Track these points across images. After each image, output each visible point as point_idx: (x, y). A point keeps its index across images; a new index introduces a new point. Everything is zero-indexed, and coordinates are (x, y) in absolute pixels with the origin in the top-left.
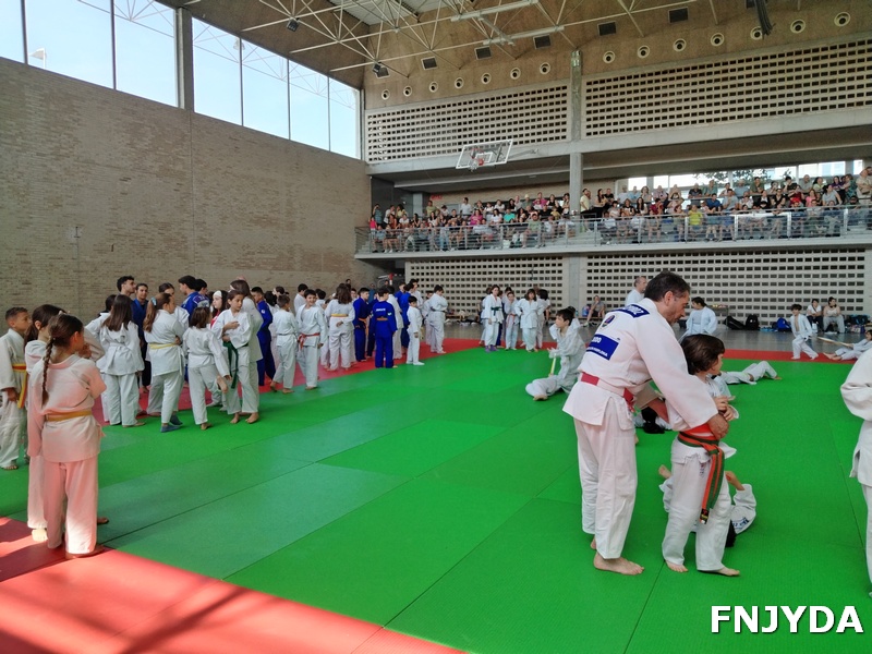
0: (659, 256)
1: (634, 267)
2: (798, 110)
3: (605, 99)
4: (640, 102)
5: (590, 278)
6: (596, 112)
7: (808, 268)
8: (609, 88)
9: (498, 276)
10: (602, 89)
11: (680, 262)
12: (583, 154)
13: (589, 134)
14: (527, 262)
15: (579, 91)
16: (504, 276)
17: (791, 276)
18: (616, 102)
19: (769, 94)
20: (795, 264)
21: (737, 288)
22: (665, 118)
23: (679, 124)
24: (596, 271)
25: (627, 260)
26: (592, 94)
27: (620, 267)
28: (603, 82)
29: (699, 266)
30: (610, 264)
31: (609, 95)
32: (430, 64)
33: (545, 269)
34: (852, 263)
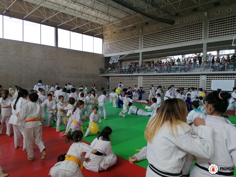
0: (157, 76)
2: (186, 41)
3: (147, 40)
4: (153, 40)
5: (143, 81)
7: (187, 80)
8: (147, 37)
10: (146, 37)
11: (161, 78)
12: (142, 52)
13: (143, 48)
14: (131, 77)
15: (142, 38)
16: (127, 80)
17: (183, 82)
18: (149, 40)
19: (179, 37)
20: (184, 79)
22: (158, 44)
23: (161, 45)
24: (144, 79)
25: (150, 77)
26: (144, 39)
27: (149, 79)
28: (146, 36)
29: (164, 79)
30: (147, 78)
31: (147, 39)
32: (114, 33)
33: (135, 79)
34: (197, 79)
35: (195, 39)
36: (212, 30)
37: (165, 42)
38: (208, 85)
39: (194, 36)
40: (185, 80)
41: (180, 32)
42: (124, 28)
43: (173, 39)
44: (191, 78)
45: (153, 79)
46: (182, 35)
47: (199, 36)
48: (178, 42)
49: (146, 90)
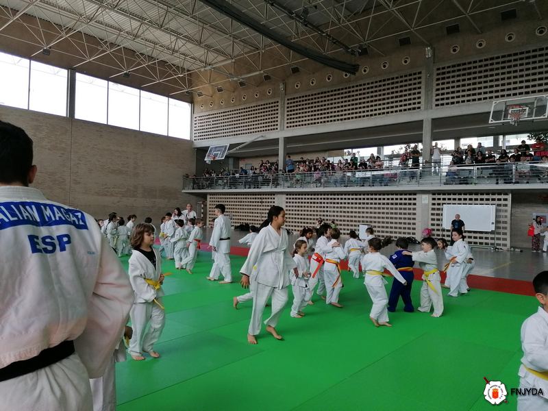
1: (306, 201)
2: (384, 113)
3: (295, 108)
4: (309, 110)
5: (287, 206)
6: (291, 115)
7: (388, 204)
8: (297, 102)
9: (247, 204)
10: (294, 102)
11: (328, 199)
12: (285, 138)
13: (288, 127)
14: (259, 197)
15: (284, 104)
16: (249, 204)
17: (379, 208)
18: (300, 109)
19: (369, 104)
20: (382, 201)
21: (354, 214)
22: (321, 118)
23: (328, 121)
24: (290, 202)
25: (304, 197)
26: (289, 106)
27: (300, 201)
28: (294, 99)
30: (296, 199)
31: (297, 106)
32: (220, 90)
33: (267, 200)
34: (410, 202)
35: (405, 110)
36: (443, 89)
37: (338, 116)
38: (435, 217)
39: (403, 103)
40: (384, 204)
41: (372, 92)
42: (243, 79)
43: (356, 108)
44: (397, 199)
45: (309, 201)
46: (376, 101)
47: (414, 104)
48: (367, 116)
49: (294, 228)
